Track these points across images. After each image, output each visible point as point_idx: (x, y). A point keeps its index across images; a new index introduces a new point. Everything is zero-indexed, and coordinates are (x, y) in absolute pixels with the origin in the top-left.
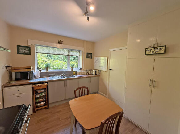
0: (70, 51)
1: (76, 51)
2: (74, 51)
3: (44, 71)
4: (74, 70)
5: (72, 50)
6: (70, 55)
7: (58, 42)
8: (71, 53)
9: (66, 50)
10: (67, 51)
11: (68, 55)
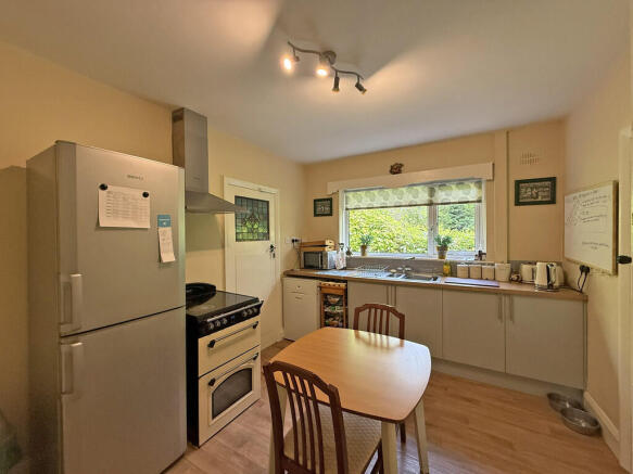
0: (436, 189)
1: (460, 182)
2: (454, 187)
3: (357, 254)
4: (448, 258)
5: (443, 184)
6: (435, 201)
7: (389, 169)
8: (441, 195)
9: (419, 188)
10: (426, 189)
11: (430, 204)
